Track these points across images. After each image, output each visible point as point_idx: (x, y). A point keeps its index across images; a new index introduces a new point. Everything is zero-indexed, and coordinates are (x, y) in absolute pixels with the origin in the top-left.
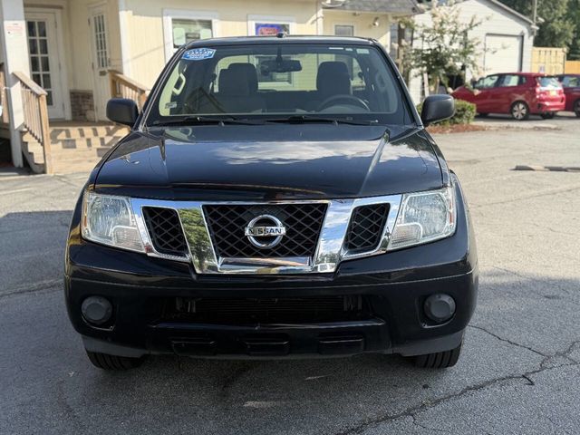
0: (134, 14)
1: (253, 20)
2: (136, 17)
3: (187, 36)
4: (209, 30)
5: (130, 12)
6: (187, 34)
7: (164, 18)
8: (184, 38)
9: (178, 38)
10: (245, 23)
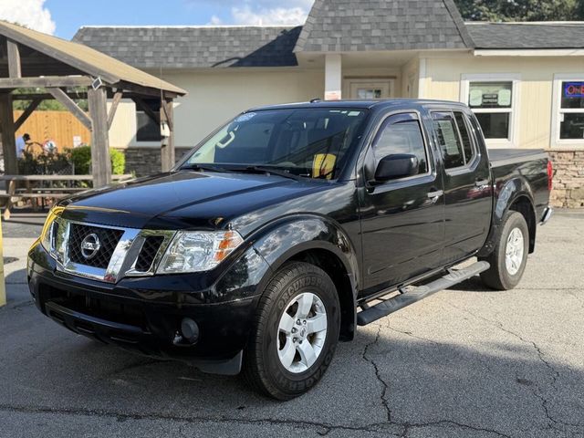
0: (433, 81)
1: (559, 79)
2: (434, 83)
3: (484, 97)
4: (509, 91)
5: (430, 79)
6: (483, 96)
7: (462, 82)
8: (481, 98)
9: (473, 100)
10: (550, 83)
